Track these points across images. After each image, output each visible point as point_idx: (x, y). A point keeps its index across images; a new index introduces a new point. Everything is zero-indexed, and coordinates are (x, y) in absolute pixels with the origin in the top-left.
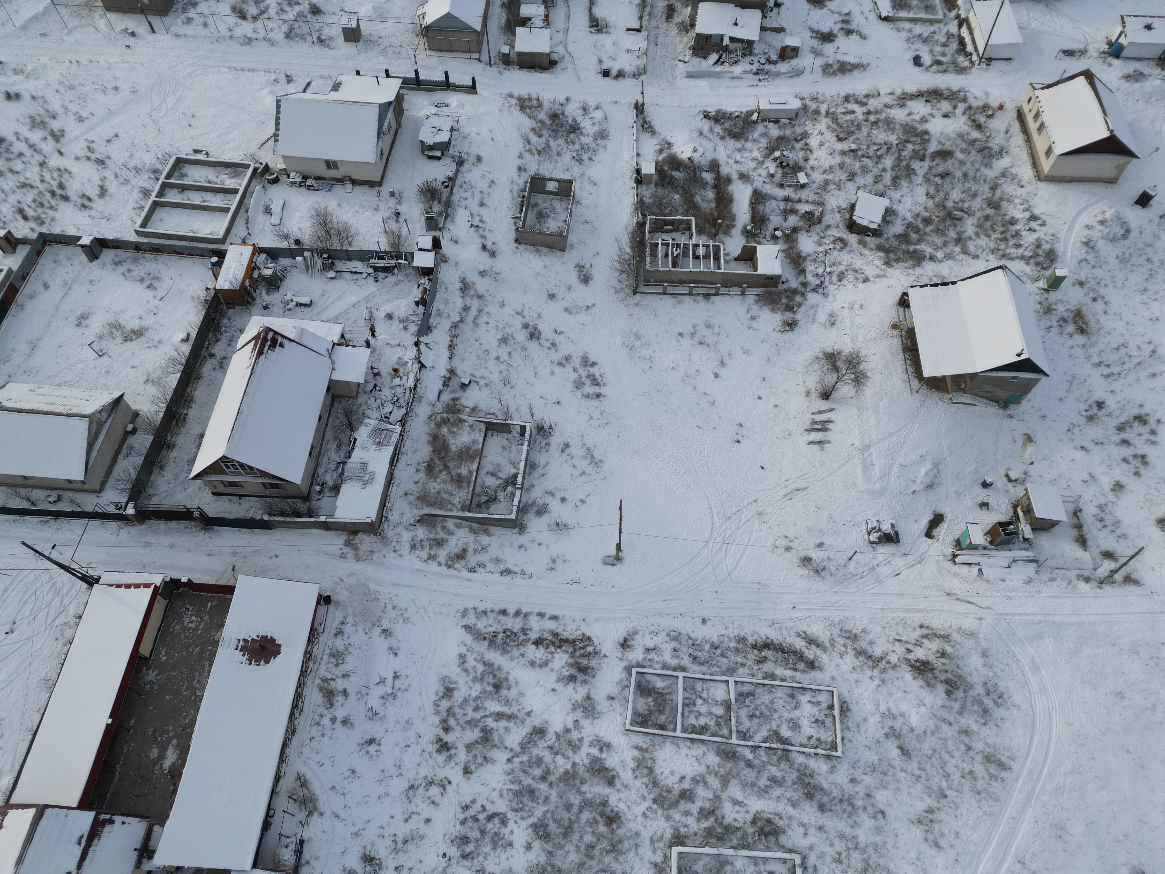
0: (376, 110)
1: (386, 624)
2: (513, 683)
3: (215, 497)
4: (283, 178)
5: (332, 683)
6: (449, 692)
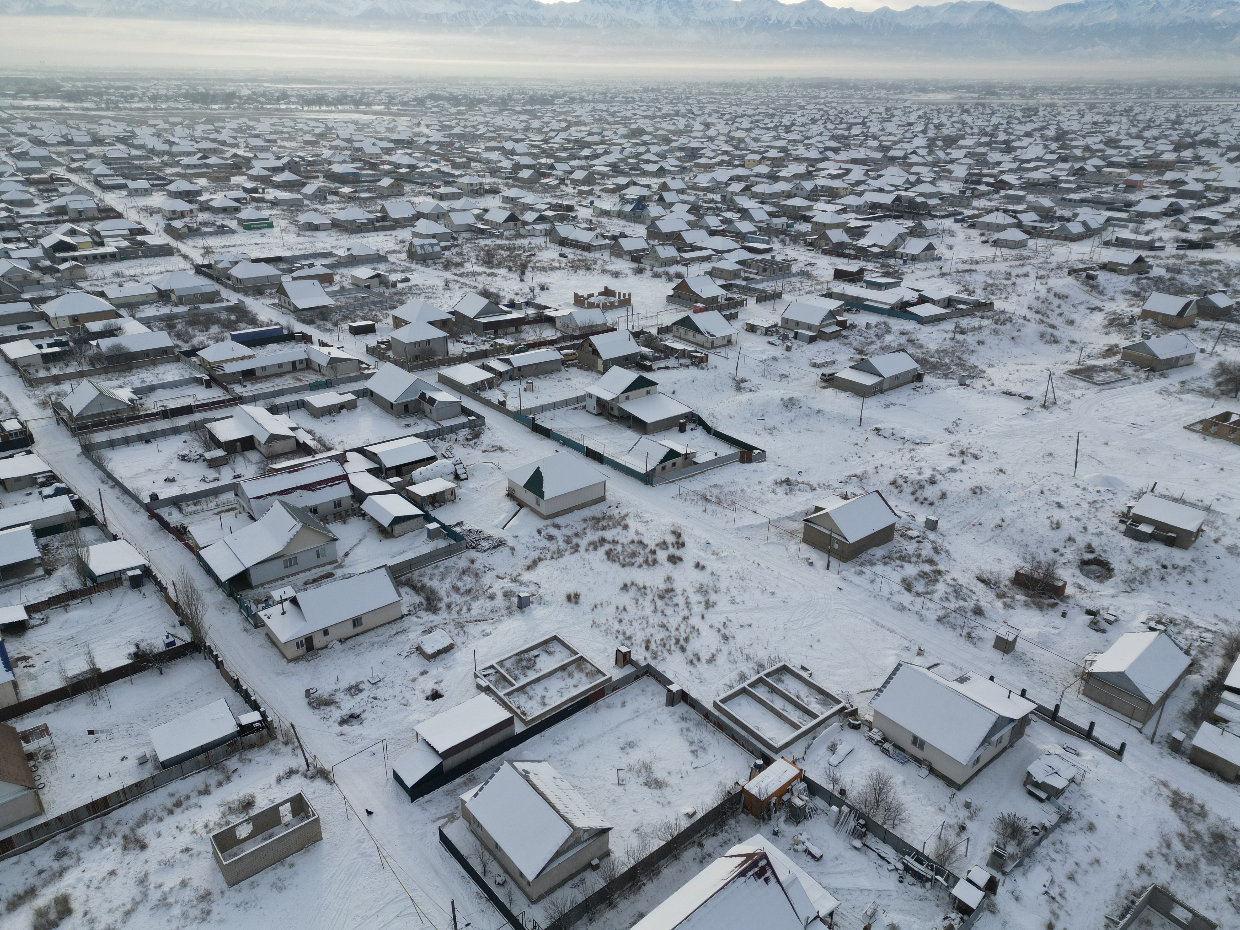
0: (993, 719)
4: (865, 729)
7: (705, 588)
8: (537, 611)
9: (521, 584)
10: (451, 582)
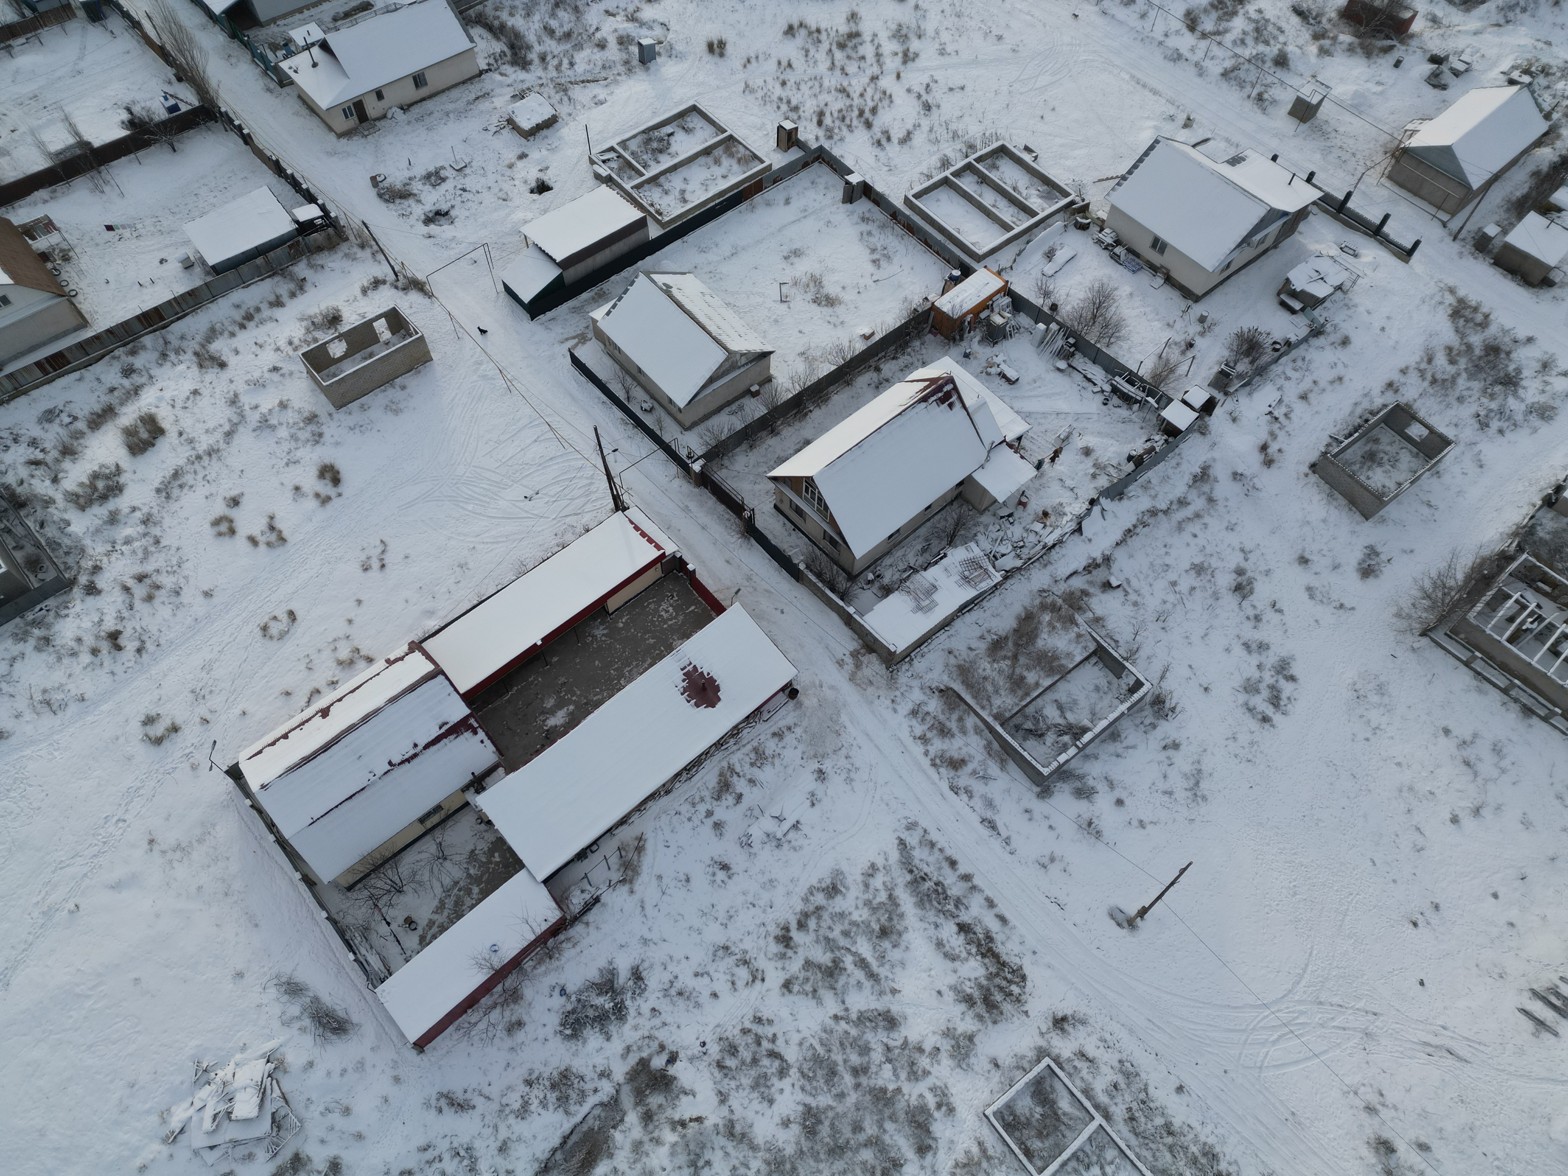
0: (1261, 212)
1: (827, 766)
2: (903, 945)
3: (774, 511)
4: (1094, 229)
5: (735, 777)
6: (833, 890)
7: (904, 32)
8: (666, 67)
9: (642, 24)
10: (542, 20)
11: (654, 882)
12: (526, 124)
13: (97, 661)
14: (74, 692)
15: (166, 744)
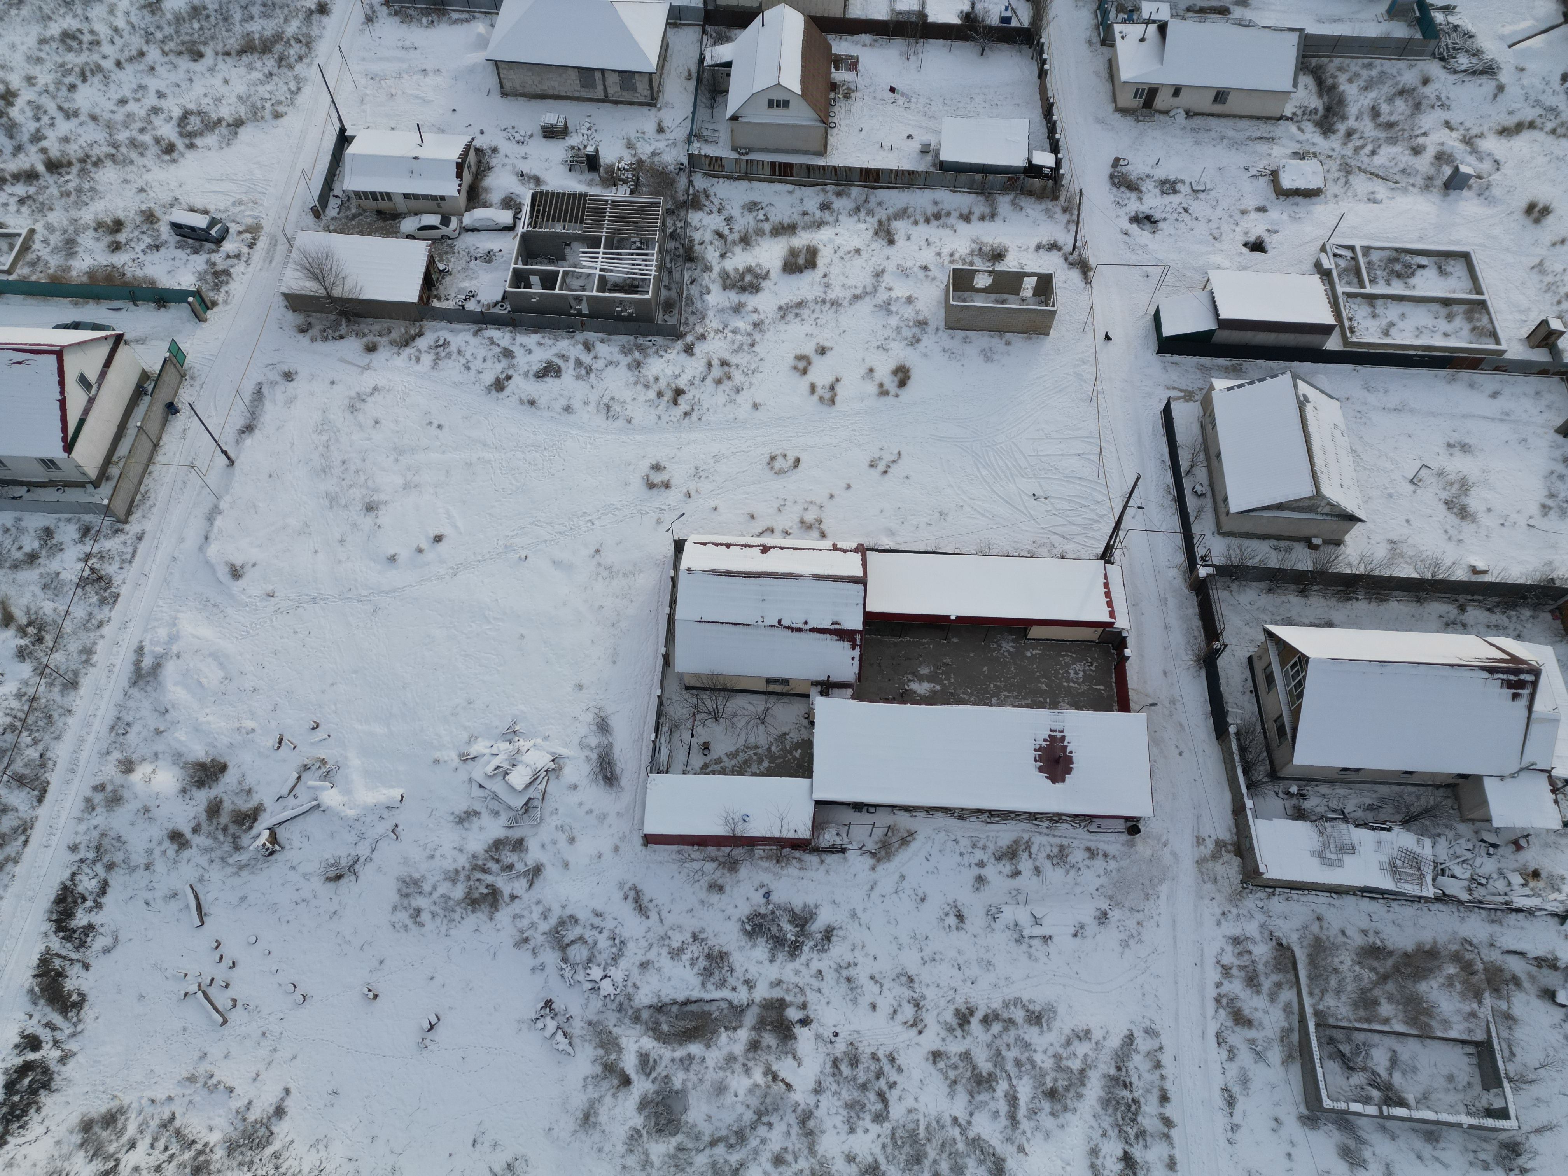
1: (1115, 915)
2: (1061, 1120)
3: (1245, 661)
5: (1026, 855)
6: (1036, 1019)
8: (1467, 204)
9: (1474, 151)
10: (1376, 99)
11: (896, 877)
12: (1287, 183)
13: (657, 402)
14: (627, 413)
15: (655, 491)
